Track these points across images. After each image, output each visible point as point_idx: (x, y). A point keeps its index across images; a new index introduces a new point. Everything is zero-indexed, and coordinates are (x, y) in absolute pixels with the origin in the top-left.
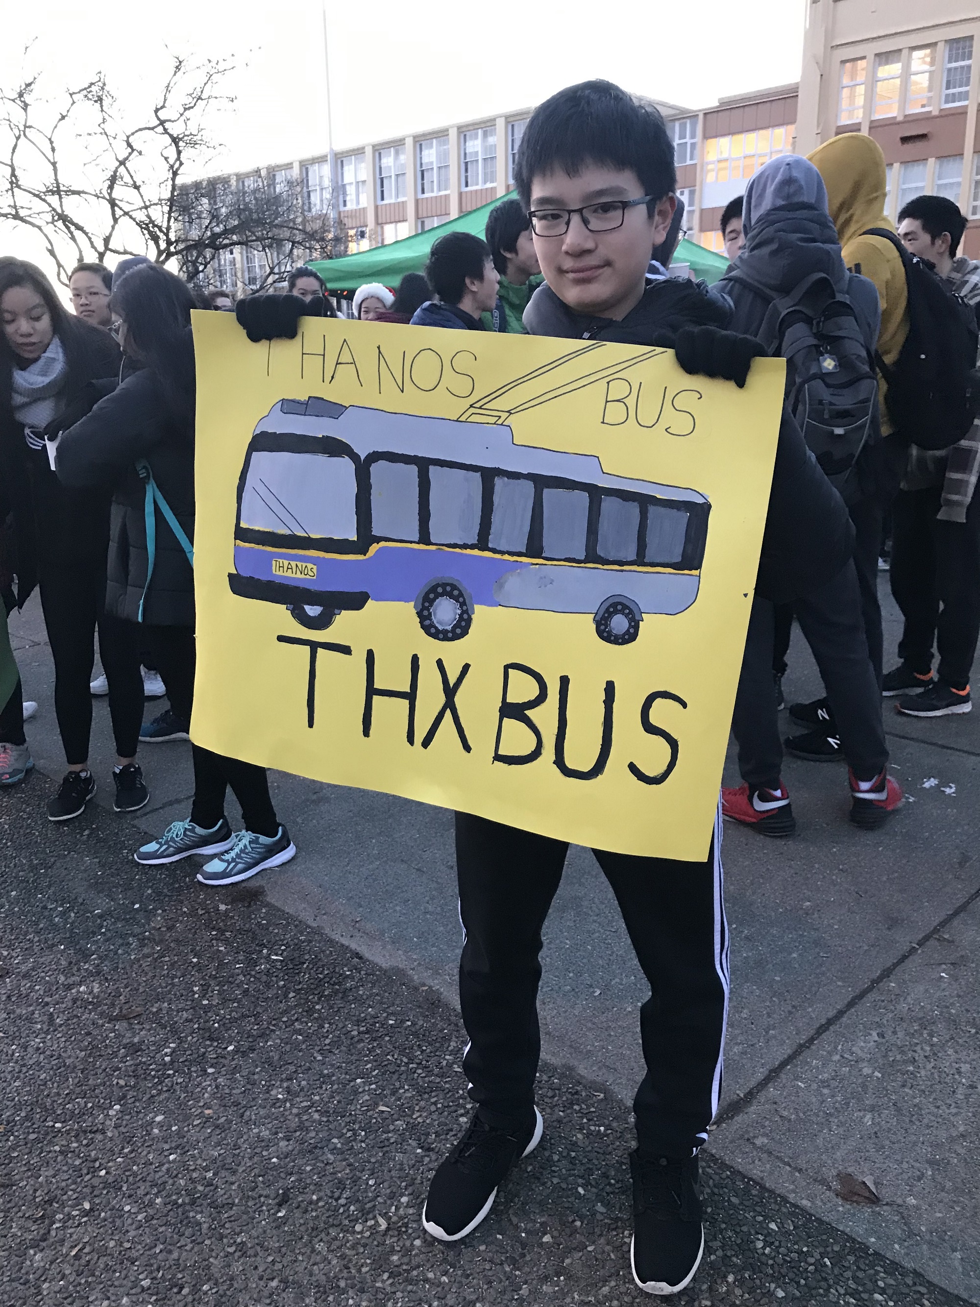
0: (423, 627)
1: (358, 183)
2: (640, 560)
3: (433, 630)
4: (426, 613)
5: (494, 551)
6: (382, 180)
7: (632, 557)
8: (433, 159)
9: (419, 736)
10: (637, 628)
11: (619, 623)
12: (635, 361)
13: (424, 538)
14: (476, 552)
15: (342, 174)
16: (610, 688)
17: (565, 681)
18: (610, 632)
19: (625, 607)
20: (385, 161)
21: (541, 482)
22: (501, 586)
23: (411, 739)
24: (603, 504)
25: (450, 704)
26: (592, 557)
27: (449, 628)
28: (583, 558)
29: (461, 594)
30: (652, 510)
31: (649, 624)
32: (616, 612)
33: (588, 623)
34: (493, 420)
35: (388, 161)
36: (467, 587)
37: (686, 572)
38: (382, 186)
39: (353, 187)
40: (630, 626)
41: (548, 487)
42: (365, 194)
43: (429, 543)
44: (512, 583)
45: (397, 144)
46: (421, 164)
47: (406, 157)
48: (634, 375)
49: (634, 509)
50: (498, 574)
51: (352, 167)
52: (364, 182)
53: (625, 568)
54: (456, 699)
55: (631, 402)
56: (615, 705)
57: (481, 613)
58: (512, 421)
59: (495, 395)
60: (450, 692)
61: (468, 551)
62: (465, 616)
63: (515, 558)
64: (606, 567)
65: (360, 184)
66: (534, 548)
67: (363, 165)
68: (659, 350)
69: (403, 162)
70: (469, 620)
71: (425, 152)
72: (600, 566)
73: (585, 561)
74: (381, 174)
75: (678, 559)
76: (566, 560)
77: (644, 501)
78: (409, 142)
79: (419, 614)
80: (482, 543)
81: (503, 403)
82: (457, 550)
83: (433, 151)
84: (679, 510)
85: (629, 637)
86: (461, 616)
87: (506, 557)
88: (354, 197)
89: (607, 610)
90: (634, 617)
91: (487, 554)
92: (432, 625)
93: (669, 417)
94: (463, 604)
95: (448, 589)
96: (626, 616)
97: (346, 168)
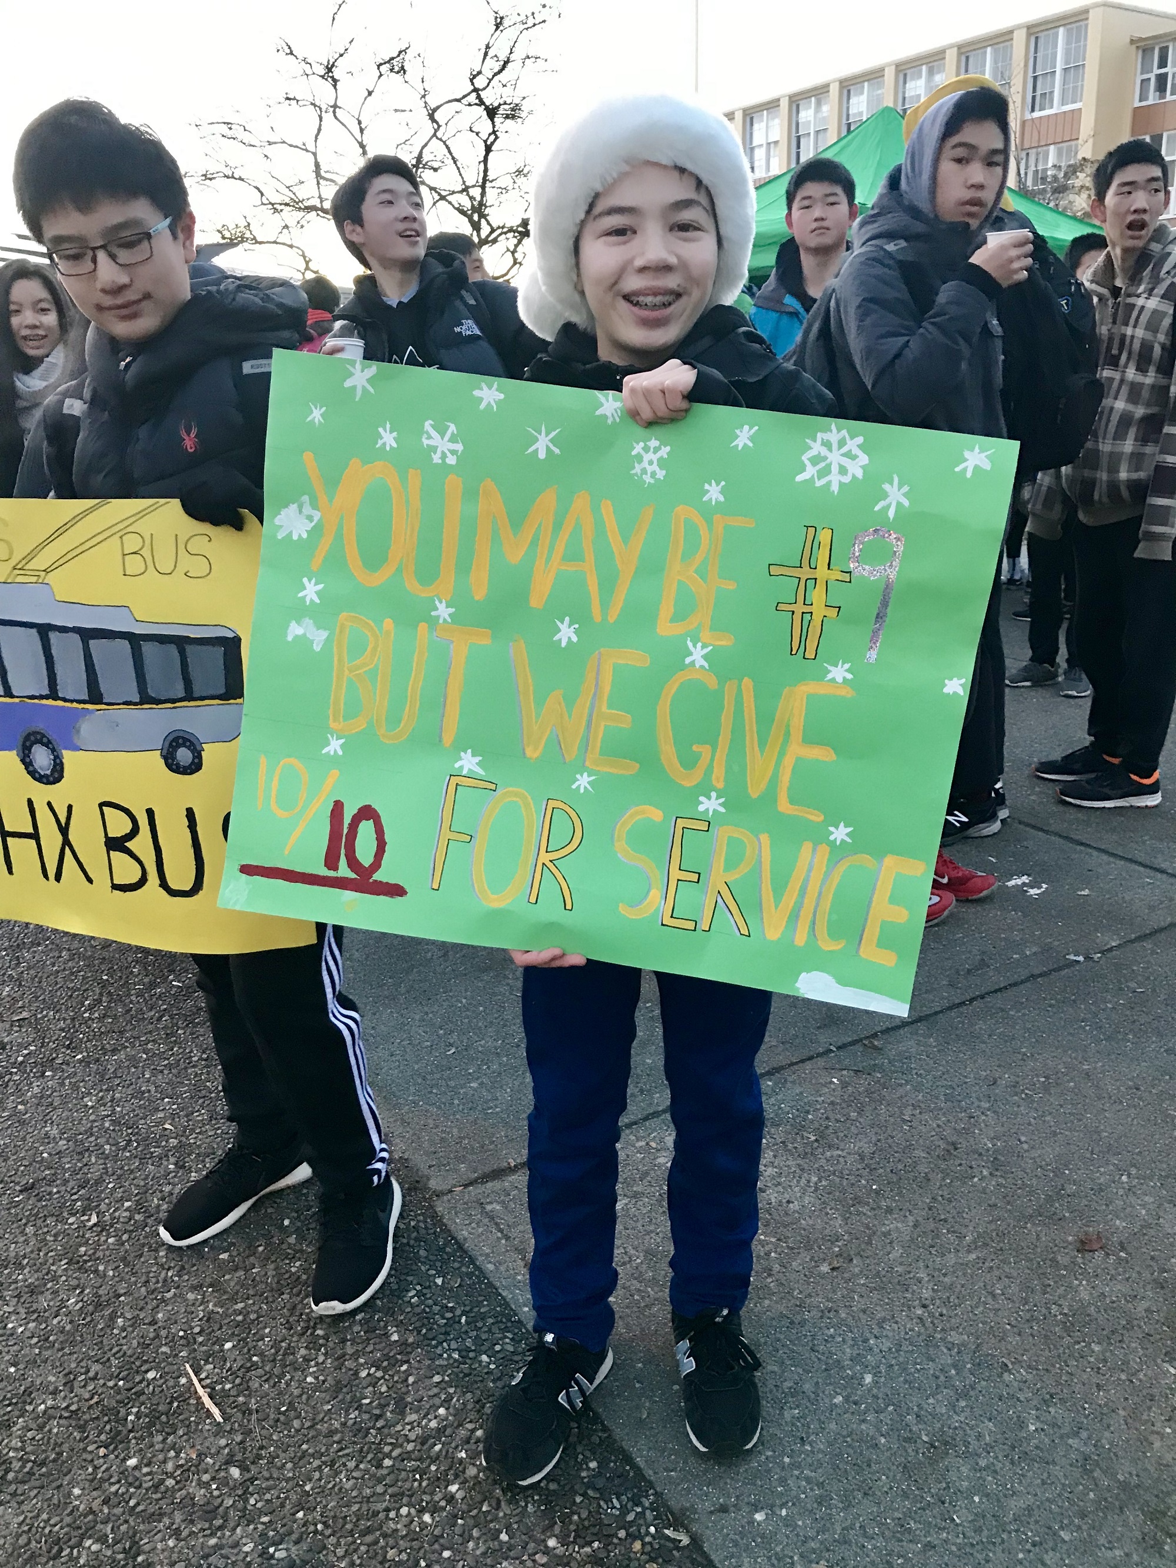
0: (29, 773)
1: (769, 144)
2: (189, 696)
3: (37, 775)
4: (28, 760)
5: (65, 700)
6: (799, 138)
7: (181, 694)
8: (863, 108)
9: (51, 873)
10: (200, 757)
11: (184, 755)
12: (141, 514)
13: (8, 693)
14: (50, 702)
15: (751, 134)
16: (190, 814)
17: (150, 813)
18: (178, 765)
19: (185, 740)
20: (803, 115)
21: (87, 635)
22: (78, 732)
23: (46, 876)
24: (143, 649)
25: (66, 842)
26: (146, 699)
27: (48, 772)
28: (138, 700)
29: (49, 742)
30: (190, 649)
31: (210, 753)
32: (179, 746)
33: (156, 759)
34: (34, 579)
35: (807, 115)
36: (52, 735)
37: (232, 701)
38: (798, 147)
39: (763, 150)
40: (194, 757)
41: (94, 638)
42: (777, 159)
43: (12, 696)
44: (86, 728)
45: (819, 92)
46: (848, 115)
47: (831, 108)
48: (144, 526)
49: (173, 650)
50: (71, 720)
51: (763, 124)
52: (776, 143)
53: (177, 704)
54: (70, 837)
55: (146, 552)
56: (198, 829)
57: (69, 757)
58: (50, 578)
59: (30, 556)
60: (64, 830)
61: (44, 702)
62: (58, 761)
63: (82, 706)
64: (160, 706)
65: (772, 145)
66: (95, 696)
67: (777, 121)
68: (162, 501)
69: (825, 115)
70: (62, 764)
71: (853, 100)
72: (154, 706)
73: (141, 703)
74: (797, 132)
75: (222, 691)
76: (124, 703)
77: (181, 642)
78: (834, 89)
79: (23, 761)
80: (54, 695)
81: (40, 562)
82: (36, 701)
83: (864, 98)
84: (214, 645)
85: (195, 767)
86: (54, 760)
87: (75, 705)
88: (763, 163)
89: (170, 745)
90: (195, 748)
91: (60, 703)
92: (35, 771)
93: (186, 562)
94: (53, 750)
95: (39, 737)
96: (189, 748)
97: (756, 126)
